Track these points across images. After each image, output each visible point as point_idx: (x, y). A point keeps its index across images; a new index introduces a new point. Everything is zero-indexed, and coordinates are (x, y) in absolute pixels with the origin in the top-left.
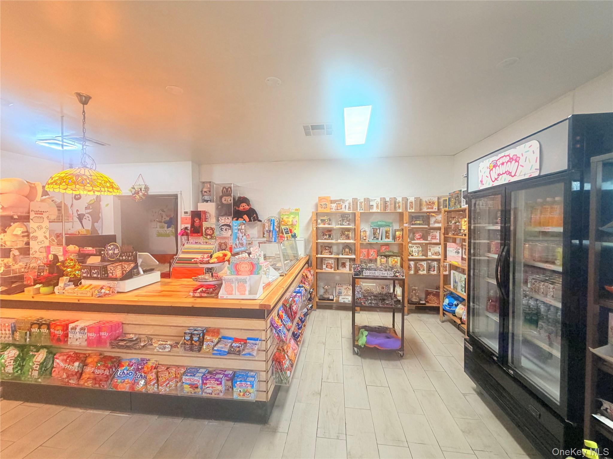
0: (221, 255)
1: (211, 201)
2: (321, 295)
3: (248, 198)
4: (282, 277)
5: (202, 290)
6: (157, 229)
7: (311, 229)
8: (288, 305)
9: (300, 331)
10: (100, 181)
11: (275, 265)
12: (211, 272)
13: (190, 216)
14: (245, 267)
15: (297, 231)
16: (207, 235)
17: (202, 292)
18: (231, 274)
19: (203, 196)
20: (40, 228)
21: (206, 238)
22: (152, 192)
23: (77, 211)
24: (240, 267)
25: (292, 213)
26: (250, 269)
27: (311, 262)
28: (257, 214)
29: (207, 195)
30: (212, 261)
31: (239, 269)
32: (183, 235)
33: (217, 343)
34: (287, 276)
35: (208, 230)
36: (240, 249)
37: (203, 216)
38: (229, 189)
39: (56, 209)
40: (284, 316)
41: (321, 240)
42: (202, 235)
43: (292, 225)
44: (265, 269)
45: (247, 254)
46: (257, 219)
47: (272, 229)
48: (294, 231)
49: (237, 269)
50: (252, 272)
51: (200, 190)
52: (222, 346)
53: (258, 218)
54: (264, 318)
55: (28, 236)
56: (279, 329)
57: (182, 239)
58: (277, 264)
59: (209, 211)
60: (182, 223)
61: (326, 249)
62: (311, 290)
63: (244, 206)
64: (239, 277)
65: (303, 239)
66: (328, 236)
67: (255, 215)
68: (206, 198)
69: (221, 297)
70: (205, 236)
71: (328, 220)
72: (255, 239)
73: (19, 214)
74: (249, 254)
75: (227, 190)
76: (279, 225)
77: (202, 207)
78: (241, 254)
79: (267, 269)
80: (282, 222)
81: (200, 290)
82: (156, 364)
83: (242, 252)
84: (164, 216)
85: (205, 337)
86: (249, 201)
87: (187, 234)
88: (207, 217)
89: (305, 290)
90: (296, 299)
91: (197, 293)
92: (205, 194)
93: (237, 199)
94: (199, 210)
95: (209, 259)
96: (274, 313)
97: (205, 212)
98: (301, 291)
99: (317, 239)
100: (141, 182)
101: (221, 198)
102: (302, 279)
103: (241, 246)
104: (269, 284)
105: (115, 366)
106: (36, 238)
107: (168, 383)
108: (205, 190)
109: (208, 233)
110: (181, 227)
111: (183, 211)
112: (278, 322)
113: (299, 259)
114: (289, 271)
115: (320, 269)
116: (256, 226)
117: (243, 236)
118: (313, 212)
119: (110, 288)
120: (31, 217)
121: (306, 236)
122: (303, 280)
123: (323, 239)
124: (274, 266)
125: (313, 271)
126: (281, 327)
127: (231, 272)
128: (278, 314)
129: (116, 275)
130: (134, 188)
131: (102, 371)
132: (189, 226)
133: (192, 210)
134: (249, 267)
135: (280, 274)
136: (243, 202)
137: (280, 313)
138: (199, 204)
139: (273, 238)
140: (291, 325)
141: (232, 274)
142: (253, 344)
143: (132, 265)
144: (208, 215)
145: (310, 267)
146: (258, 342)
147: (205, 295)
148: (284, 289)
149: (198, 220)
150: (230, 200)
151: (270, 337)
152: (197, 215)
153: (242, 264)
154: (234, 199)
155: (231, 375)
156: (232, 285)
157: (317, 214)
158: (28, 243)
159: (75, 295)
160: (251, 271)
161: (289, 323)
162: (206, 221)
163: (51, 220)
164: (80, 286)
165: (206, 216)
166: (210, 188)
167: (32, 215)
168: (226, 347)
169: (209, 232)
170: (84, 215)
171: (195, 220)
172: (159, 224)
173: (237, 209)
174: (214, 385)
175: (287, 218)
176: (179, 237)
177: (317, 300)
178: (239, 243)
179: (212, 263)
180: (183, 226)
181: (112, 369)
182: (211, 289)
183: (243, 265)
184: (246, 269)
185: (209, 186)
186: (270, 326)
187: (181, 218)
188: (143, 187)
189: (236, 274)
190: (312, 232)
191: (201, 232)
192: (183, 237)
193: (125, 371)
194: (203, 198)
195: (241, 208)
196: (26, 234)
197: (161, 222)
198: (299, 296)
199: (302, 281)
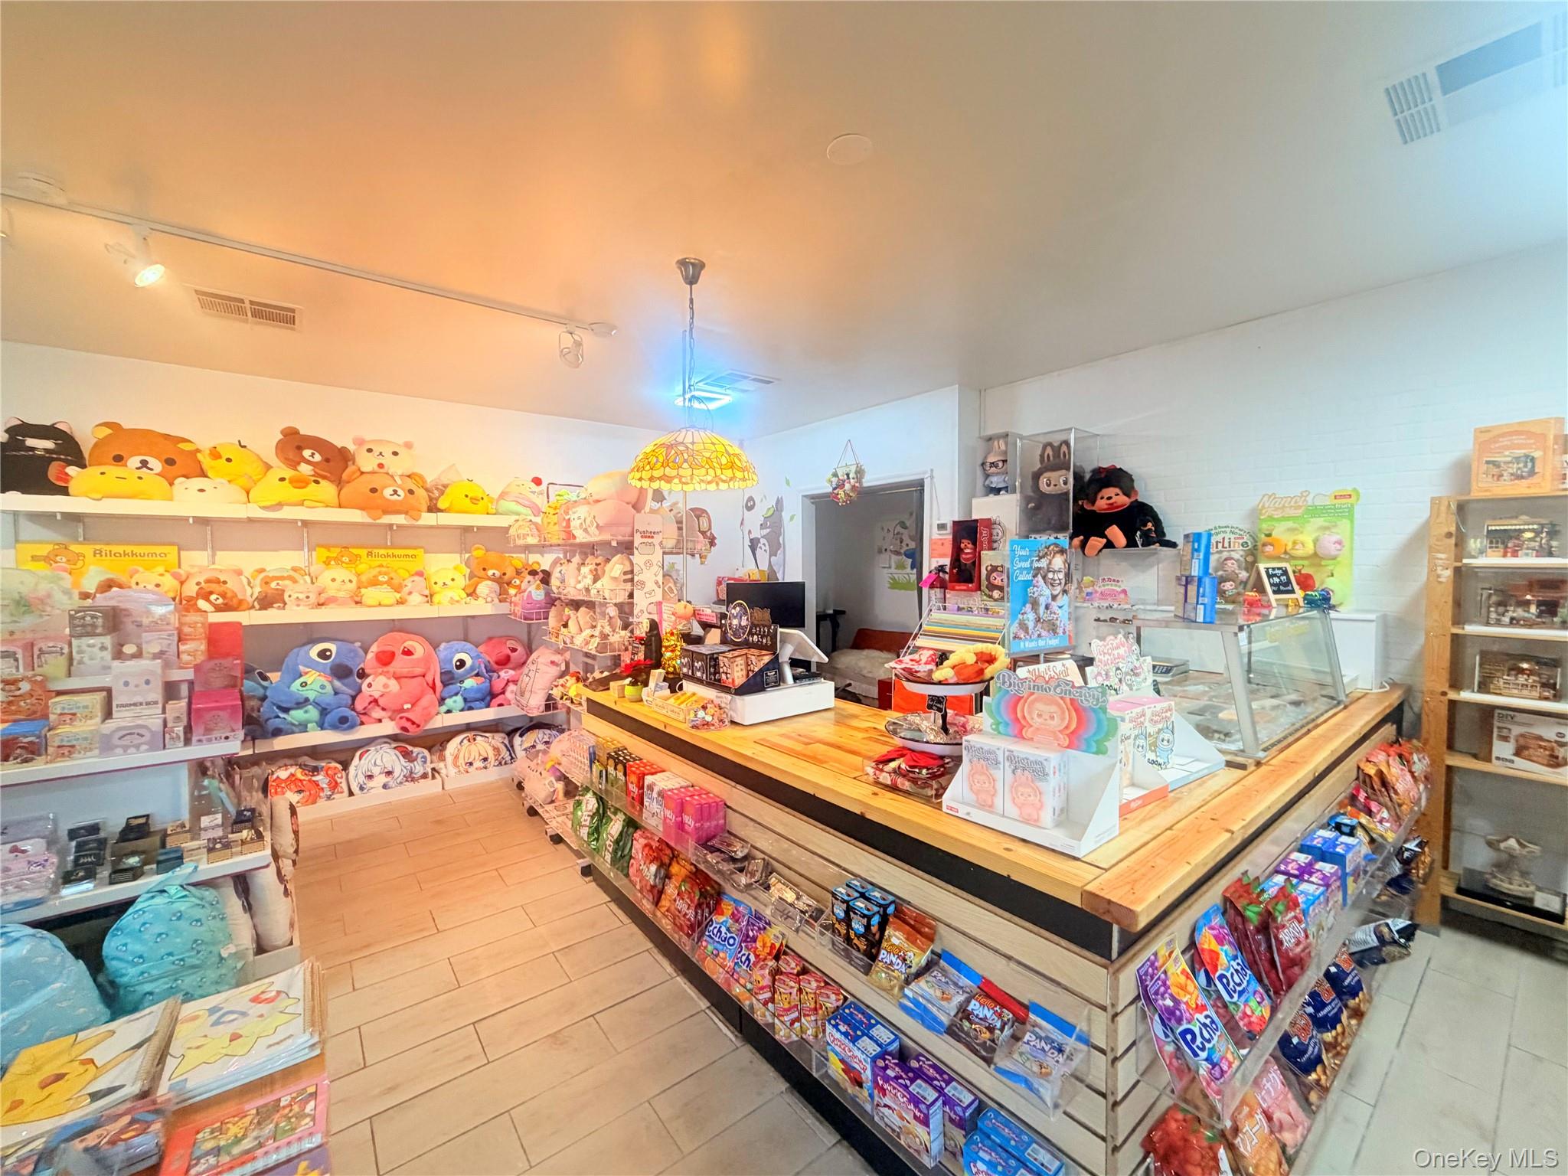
0: (971, 659)
1: (1006, 489)
2: (1470, 873)
3: (1129, 472)
4: (1238, 773)
5: (899, 767)
6: (890, 571)
7: (1424, 577)
8: (1252, 913)
9: (1328, 1037)
10: (707, 455)
11: (1215, 715)
12: (939, 710)
13: (951, 537)
14: (1045, 715)
15: (1337, 583)
16: (992, 587)
17: (897, 771)
18: (996, 730)
19: (987, 476)
20: (649, 564)
21: (990, 597)
22: (869, 481)
23: (750, 532)
24: (1030, 713)
25: (1315, 511)
26: (1067, 727)
27: (1419, 717)
28: (1157, 522)
29: (998, 474)
30: (938, 675)
31: (1024, 717)
32: (932, 586)
33: (919, 974)
34: (1263, 769)
35: (994, 574)
36: (1041, 643)
37: (983, 533)
38: (1064, 448)
39: (676, 525)
40: (1223, 956)
41: (1488, 624)
42: (979, 588)
43: (1316, 557)
44: (1151, 729)
45: (1072, 665)
46: (1157, 537)
47: (1195, 572)
48: (1322, 583)
49: (1019, 715)
50: (1074, 738)
51: (980, 462)
52: (931, 991)
53: (1164, 535)
54: (1106, 955)
55: (632, 580)
56: (1185, 1026)
57: (931, 596)
58: (1222, 709)
59: (1003, 521)
60: (931, 557)
61: (1522, 671)
62: (1412, 845)
63: (1109, 498)
64: (1022, 750)
65: (1372, 617)
66: (1533, 609)
67: (1150, 525)
68: (996, 481)
69: (951, 809)
70: (987, 591)
71: (1537, 533)
72: (1148, 607)
73: (620, 538)
74: (1085, 662)
75: (1057, 450)
76: (1250, 559)
77: (984, 508)
78: (1046, 661)
79: (1160, 730)
80: (1264, 545)
81: (893, 765)
82: (782, 944)
83: (1051, 656)
84: (906, 540)
85: (886, 933)
86: (1132, 481)
87: (943, 586)
88: (995, 538)
89: (1372, 841)
90: (1304, 887)
91: (884, 774)
92: (993, 469)
93: (1088, 476)
94: (974, 517)
95: (932, 666)
96: (1164, 939)
97: (989, 524)
98: (1339, 850)
99: (1458, 620)
100: (850, 460)
101: (1037, 476)
102: (1357, 789)
103: (1044, 633)
104: (1160, 796)
105: (708, 905)
106: (643, 584)
107: (798, 1019)
108: (991, 459)
109: (996, 582)
110: (929, 564)
111: (936, 522)
112: (1183, 988)
113: (1342, 697)
114: (1281, 751)
115: (1475, 756)
116: (1152, 566)
117: (1054, 598)
118: (1435, 502)
119: (720, 708)
120: (636, 544)
121: (1394, 603)
122: (1362, 796)
123: (1498, 623)
124: (1208, 716)
125: (1427, 761)
126: (1201, 1017)
127: (998, 724)
128: (1192, 944)
129: (733, 680)
130: (835, 475)
131: (685, 909)
132: (946, 561)
133: (956, 519)
134: (1063, 719)
135: (1229, 758)
136: (1108, 486)
137: (1207, 941)
138: (974, 501)
139: (1201, 608)
140: (1267, 1015)
141: (999, 733)
142: (1048, 1040)
143: (767, 659)
144: (997, 530)
145: (1410, 739)
146: (1070, 1043)
147: (906, 785)
148: (1231, 839)
149: (970, 546)
150: (1065, 483)
151: (1134, 1044)
152: (968, 531)
153: (1035, 700)
154: (1078, 477)
155: (965, 1109)
156: (992, 772)
157: (1461, 508)
158: (631, 596)
159: (664, 712)
160: (1072, 733)
161: (1253, 1003)
162: (991, 548)
163: (667, 550)
164: (680, 693)
165: (991, 535)
166: (1005, 453)
167: (638, 540)
168: (944, 1003)
169: (999, 579)
170: (758, 540)
171: (962, 546)
172: (894, 558)
173: (1088, 507)
174: (907, 1114)
175: (1292, 530)
176: (925, 591)
177: (1449, 890)
178: (1038, 620)
179: (940, 683)
180: (936, 562)
181: (703, 911)
182: (924, 771)
183: (1039, 706)
184: (1050, 722)
185: (1003, 447)
186: (1138, 998)
187: (931, 540)
188: (853, 469)
189: (1015, 736)
190: (1427, 588)
191: (976, 580)
192: (932, 592)
193: (723, 930)
194: (987, 482)
195: (1101, 504)
196: (629, 576)
197: (897, 553)
198: (1324, 878)
199: (1353, 799)
